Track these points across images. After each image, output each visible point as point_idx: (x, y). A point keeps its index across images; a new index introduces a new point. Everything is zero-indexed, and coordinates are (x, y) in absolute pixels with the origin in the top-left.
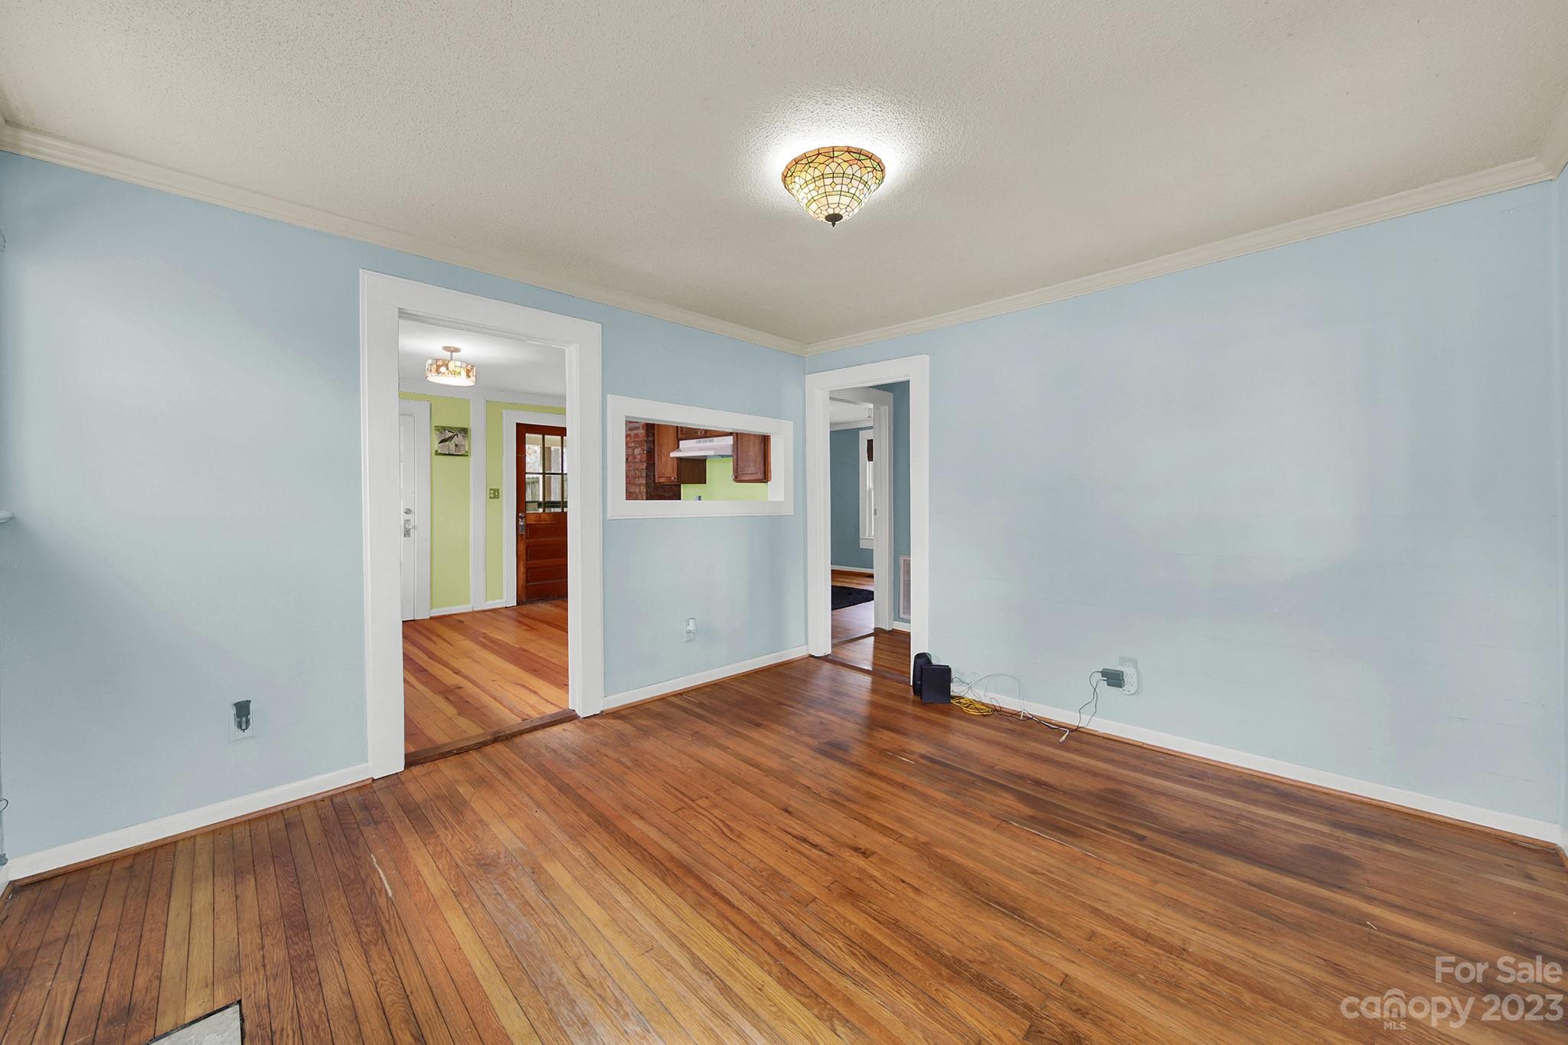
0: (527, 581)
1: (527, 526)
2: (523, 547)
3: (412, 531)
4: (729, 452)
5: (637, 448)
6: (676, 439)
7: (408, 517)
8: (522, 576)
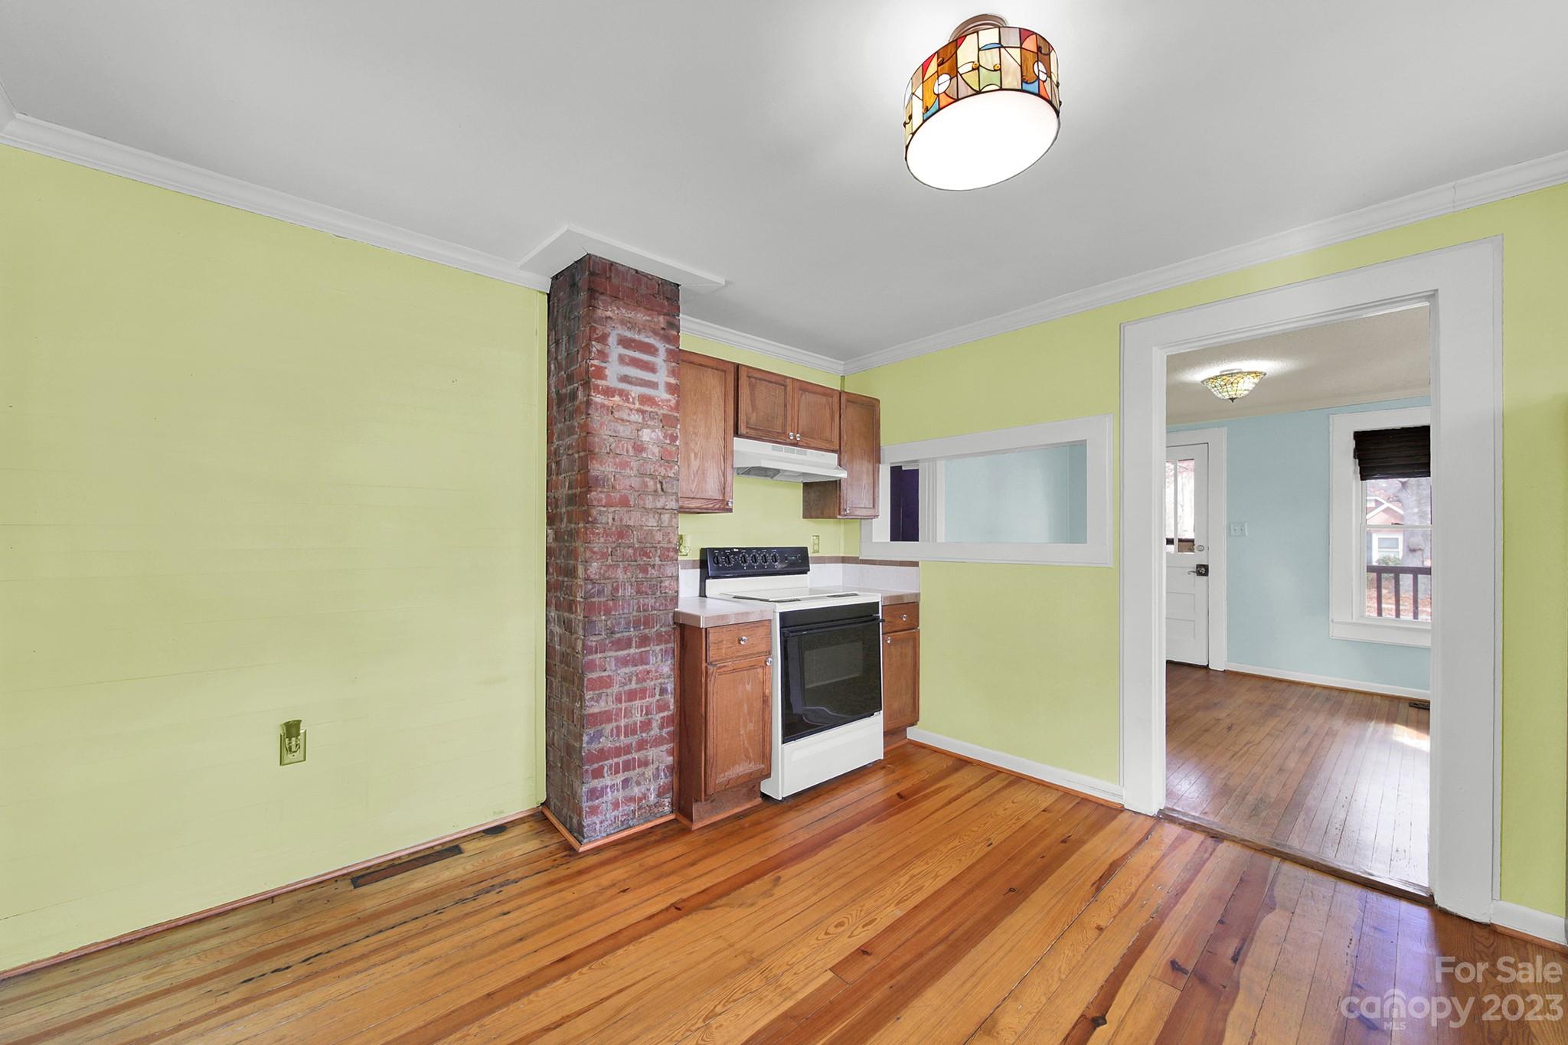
6: (730, 429)
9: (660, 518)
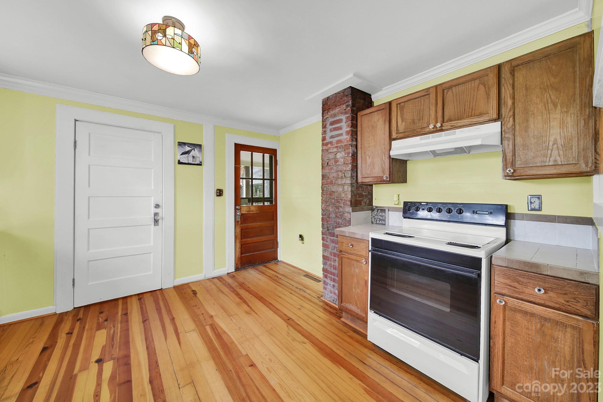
0: (242, 253)
1: (242, 215)
2: (239, 230)
3: (160, 221)
4: (497, 141)
5: (339, 152)
6: (387, 139)
7: (157, 210)
8: (238, 250)
9: (343, 188)
